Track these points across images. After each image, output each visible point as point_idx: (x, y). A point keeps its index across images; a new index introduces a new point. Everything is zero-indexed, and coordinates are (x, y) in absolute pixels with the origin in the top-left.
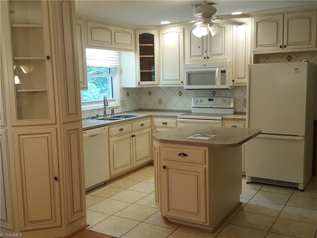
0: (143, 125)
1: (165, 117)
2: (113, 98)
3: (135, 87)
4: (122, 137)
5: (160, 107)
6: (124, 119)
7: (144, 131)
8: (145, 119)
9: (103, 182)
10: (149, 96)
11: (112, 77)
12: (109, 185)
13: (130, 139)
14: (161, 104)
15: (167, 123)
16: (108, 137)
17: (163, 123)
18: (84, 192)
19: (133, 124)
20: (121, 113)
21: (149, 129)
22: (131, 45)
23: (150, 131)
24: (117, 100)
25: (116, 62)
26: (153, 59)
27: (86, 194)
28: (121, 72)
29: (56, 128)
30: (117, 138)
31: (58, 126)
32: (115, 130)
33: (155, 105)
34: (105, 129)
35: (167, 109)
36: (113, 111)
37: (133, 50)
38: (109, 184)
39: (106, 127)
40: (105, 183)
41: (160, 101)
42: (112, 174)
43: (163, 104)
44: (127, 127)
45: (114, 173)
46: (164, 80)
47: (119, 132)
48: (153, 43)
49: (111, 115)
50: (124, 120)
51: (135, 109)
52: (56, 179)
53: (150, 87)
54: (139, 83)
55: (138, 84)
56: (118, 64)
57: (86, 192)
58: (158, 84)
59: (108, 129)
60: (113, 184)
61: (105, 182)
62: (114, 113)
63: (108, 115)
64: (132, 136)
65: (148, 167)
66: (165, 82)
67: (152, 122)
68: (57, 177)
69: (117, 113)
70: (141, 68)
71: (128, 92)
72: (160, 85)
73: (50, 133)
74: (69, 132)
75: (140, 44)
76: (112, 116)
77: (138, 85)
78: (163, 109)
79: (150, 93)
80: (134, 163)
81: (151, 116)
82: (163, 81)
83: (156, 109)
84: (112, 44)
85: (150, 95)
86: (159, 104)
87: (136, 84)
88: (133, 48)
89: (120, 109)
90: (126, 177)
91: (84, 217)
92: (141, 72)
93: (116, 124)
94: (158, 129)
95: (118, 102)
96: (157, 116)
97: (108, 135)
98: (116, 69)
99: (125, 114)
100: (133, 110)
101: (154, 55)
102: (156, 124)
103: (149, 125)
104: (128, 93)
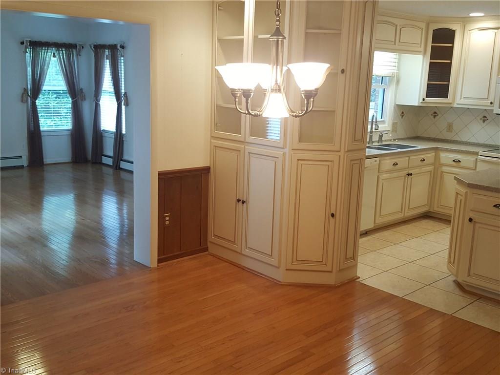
0: (424, 160)
1: (458, 152)
2: (382, 118)
3: (417, 105)
4: (395, 174)
5: (448, 136)
6: (399, 150)
7: (424, 169)
8: (427, 152)
9: (365, 230)
10: (433, 119)
11: (384, 89)
12: (373, 236)
13: (405, 179)
14: (452, 132)
15: (460, 162)
16: (377, 171)
17: (453, 161)
18: (358, 235)
19: (411, 158)
20: (391, 140)
21: (431, 167)
22: (419, 45)
23: (433, 170)
24: (387, 122)
25: (394, 68)
26: (449, 65)
27: (360, 238)
28: (398, 82)
29: (340, 156)
30: (388, 175)
31: (342, 153)
32: (388, 163)
33: (441, 132)
34: (376, 161)
35: (459, 140)
36: (381, 137)
37: (420, 52)
38: (372, 234)
39: (377, 159)
40: (366, 233)
41: (450, 127)
42: (377, 222)
43: (453, 131)
44: (402, 162)
45: (381, 221)
46: (462, 97)
47: (392, 167)
48: (453, 43)
49: (378, 143)
50: (401, 152)
51: (409, 136)
52: (333, 215)
53: (436, 107)
54: (424, 99)
55: (421, 100)
56: (396, 71)
57: (361, 235)
58: (451, 103)
59: (380, 161)
60: (377, 235)
61: (367, 231)
62: (383, 139)
63: (374, 142)
64: (408, 175)
65: (424, 221)
66: (463, 101)
67: (437, 158)
68: (334, 213)
69: (386, 141)
70: (430, 78)
71: (404, 111)
72: (455, 104)
73: (332, 161)
74: (353, 162)
75: (432, 43)
76: (380, 144)
77: (422, 102)
78: (453, 139)
79: (435, 114)
80: (406, 211)
81: (436, 149)
82: (461, 99)
83: (442, 139)
84: (395, 44)
85: (435, 117)
86: (447, 132)
87: (419, 101)
88: (422, 49)
89: (391, 135)
90: (392, 228)
91: (355, 266)
92: (428, 84)
93: (389, 156)
94: (445, 169)
95: (388, 126)
96: (447, 150)
97: (377, 169)
98: (391, 78)
99: (397, 143)
100: (406, 137)
101: (451, 60)
102: (443, 161)
103: (432, 160)
104: (403, 113)
